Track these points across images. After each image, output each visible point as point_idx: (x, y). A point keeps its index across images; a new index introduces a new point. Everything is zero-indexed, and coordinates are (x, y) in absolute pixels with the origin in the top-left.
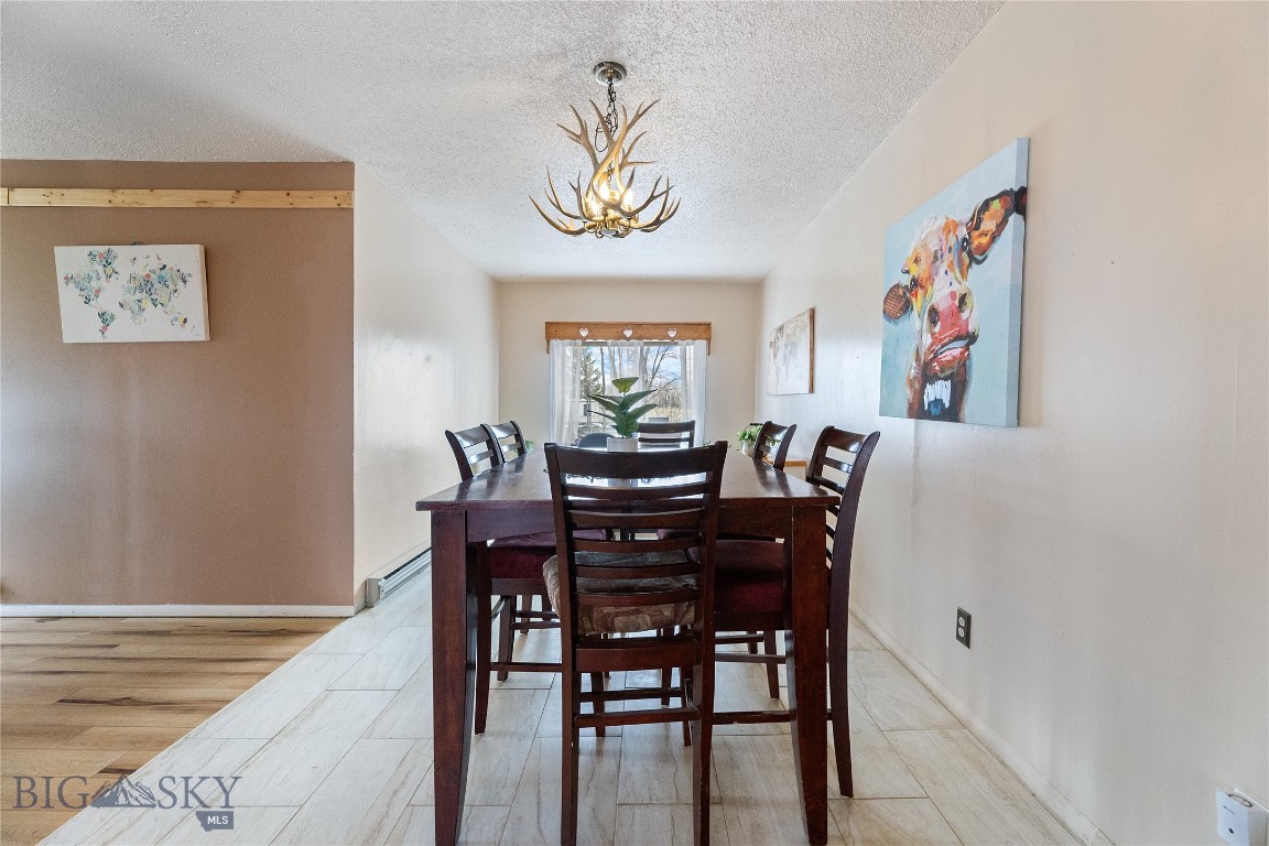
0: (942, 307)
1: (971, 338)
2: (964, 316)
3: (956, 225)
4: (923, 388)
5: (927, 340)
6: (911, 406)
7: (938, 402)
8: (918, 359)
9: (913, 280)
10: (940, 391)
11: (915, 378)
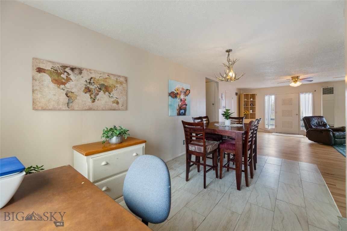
0: (182, 99)
1: (186, 105)
2: (186, 102)
3: (184, 89)
4: (180, 111)
5: (180, 103)
6: (178, 114)
7: (182, 113)
8: (179, 106)
9: (177, 93)
10: (183, 111)
11: (178, 109)
